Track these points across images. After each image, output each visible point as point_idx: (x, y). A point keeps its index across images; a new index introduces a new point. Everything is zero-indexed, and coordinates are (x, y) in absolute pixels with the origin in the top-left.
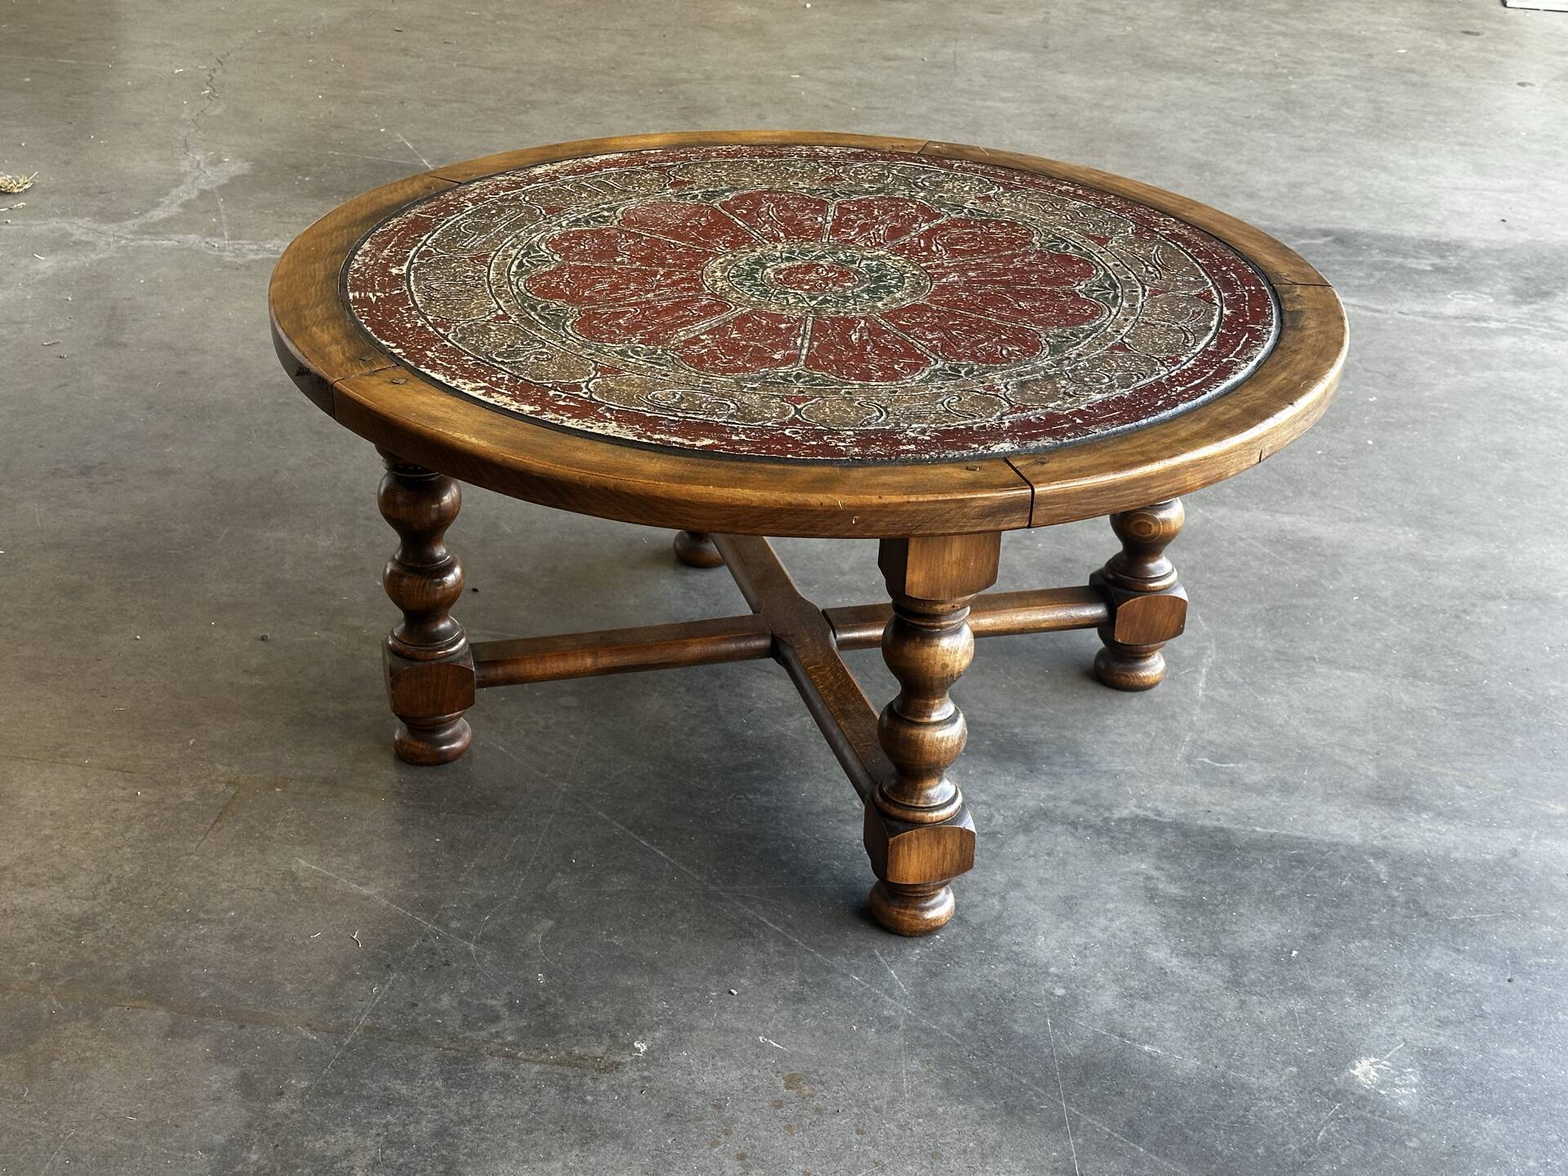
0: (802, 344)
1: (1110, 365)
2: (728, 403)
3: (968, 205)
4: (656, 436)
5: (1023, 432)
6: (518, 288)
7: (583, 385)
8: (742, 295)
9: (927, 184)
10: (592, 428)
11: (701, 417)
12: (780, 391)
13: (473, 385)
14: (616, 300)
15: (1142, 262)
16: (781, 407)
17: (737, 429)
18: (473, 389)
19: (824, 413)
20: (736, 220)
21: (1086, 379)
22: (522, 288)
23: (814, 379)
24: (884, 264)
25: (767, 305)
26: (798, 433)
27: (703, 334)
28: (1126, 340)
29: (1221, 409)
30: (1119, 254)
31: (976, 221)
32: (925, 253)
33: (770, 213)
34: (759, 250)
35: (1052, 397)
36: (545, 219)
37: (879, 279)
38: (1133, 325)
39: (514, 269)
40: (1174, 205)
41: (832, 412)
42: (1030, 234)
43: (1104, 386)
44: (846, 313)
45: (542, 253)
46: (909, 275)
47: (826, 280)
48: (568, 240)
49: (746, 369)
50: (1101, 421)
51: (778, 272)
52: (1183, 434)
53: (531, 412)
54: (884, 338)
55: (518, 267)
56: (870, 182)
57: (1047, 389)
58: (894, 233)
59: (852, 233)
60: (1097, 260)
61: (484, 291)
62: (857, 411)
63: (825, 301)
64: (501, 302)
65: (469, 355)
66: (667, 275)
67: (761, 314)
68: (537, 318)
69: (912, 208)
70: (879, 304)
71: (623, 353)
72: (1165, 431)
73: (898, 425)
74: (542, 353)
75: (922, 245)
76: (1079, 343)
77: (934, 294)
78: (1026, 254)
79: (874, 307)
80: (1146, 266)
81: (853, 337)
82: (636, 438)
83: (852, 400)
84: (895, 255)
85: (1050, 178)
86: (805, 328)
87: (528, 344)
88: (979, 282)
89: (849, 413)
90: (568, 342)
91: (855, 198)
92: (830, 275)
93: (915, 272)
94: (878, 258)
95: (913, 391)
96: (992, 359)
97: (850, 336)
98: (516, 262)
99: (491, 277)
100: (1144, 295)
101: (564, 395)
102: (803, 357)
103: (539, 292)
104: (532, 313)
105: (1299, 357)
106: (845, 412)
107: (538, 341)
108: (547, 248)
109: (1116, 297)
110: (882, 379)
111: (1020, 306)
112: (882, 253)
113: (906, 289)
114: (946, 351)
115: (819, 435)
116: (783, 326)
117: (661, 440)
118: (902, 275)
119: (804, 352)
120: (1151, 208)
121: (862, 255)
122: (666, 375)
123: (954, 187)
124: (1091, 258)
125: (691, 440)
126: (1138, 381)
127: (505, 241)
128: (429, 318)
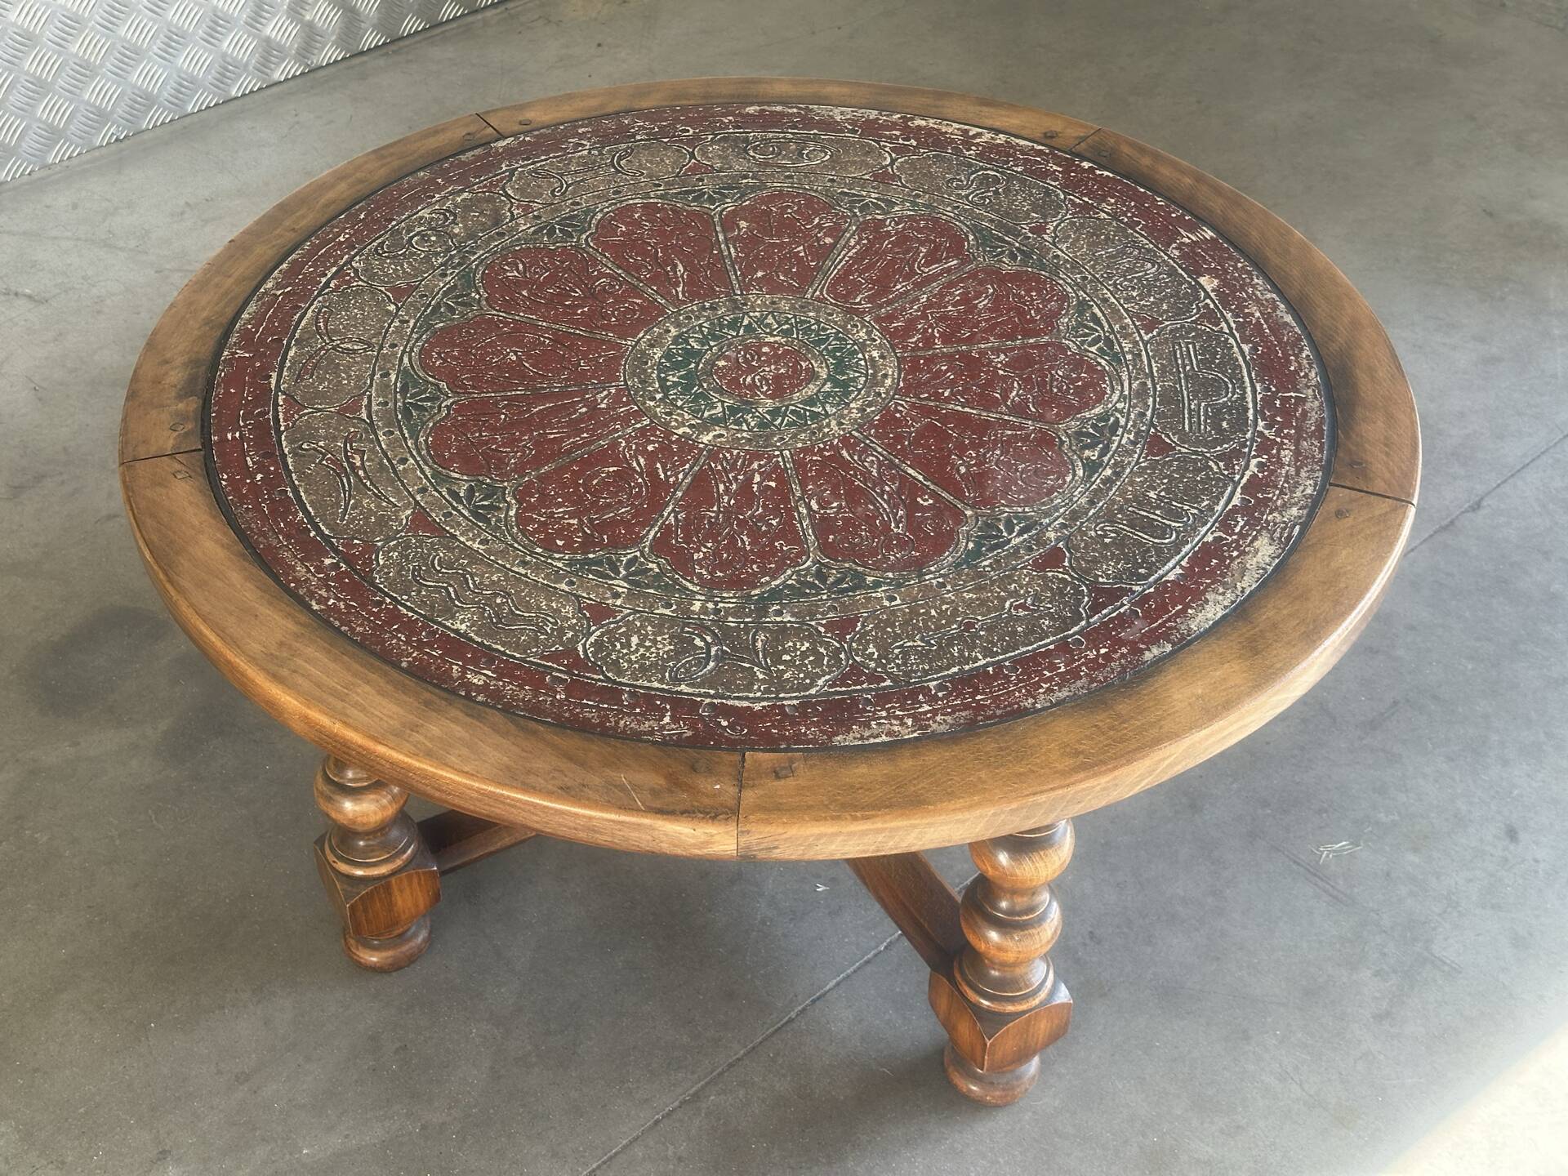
0: (729, 249)
1: (410, 264)
2: (757, 156)
3: (622, 586)
4: (795, 110)
5: (489, 161)
6: (1063, 279)
7: (894, 155)
8: (828, 320)
9: (698, 642)
10: (853, 111)
11: (771, 135)
12: (720, 178)
13: (984, 139)
14: (951, 284)
15: (368, 477)
16: (708, 159)
17: (734, 128)
18: (979, 135)
19: (668, 158)
20: (920, 478)
21: (433, 238)
22: (1061, 282)
23: (694, 200)
24: (694, 413)
25: (793, 308)
26: (681, 131)
27: (833, 246)
28: (392, 308)
29: (303, 223)
30: (397, 493)
31: (601, 543)
32: (650, 448)
33: (886, 506)
34: (855, 414)
35: (467, 206)
36: (1152, 424)
37: (691, 379)
38: (385, 337)
39: (1096, 310)
40: (310, 651)
41: (662, 160)
42: (522, 520)
43: (417, 230)
44: (704, 308)
45: (1093, 349)
46: (658, 396)
47: (752, 370)
48: (1086, 386)
49: (763, 201)
50: (419, 185)
51: (812, 375)
52: (343, 186)
53: (912, 119)
54: (649, 271)
55: (1094, 315)
56: (782, 631)
57: (472, 220)
58: (702, 488)
59: (757, 478)
60: (426, 468)
61: (1093, 267)
62: (641, 165)
63: (734, 324)
64: (1059, 253)
65: (1021, 173)
66: (928, 341)
67: (790, 289)
68: (1007, 238)
69: (699, 561)
70: (674, 332)
71: (892, 204)
72: (361, 186)
73: (601, 154)
74: (959, 187)
75: (658, 465)
76: (445, 294)
77: (616, 360)
78: (520, 469)
79: (678, 325)
80: (363, 467)
81: (680, 267)
82: (811, 107)
83: (650, 176)
84: (684, 435)
85: (508, 710)
86: (736, 274)
87: (984, 198)
88: (571, 395)
89: (647, 161)
90: (949, 209)
91: (788, 577)
92: (749, 379)
93: (652, 403)
94: (705, 427)
95: (599, 197)
96: (533, 255)
97: (685, 270)
98: (1106, 328)
99: (1105, 291)
100: (370, 397)
101: (901, 141)
102: (718, 229)
103: (1037, 278)
104: (1017, 245)
105: (205, 314)
106: (651, 162)
107: (977, 204)
108: (1099, 364)
109: (404, 390)
110: (631, 208)
111: (515, 353)
112: (706, 438)
113: (651, 367)
114: (579, 262)
115: (663, 132)
116: (760, 274)
117: (790, 108)
118: (666, 396)
119: (721, 237)
120: (344, 634)
121: (726, 428)
122: (832, 181)
123: (655, 642)
124: (436, 474)
125: (765, 110)
126: (384, 242)
127: (1154, 365)
128: (1103, 215)
